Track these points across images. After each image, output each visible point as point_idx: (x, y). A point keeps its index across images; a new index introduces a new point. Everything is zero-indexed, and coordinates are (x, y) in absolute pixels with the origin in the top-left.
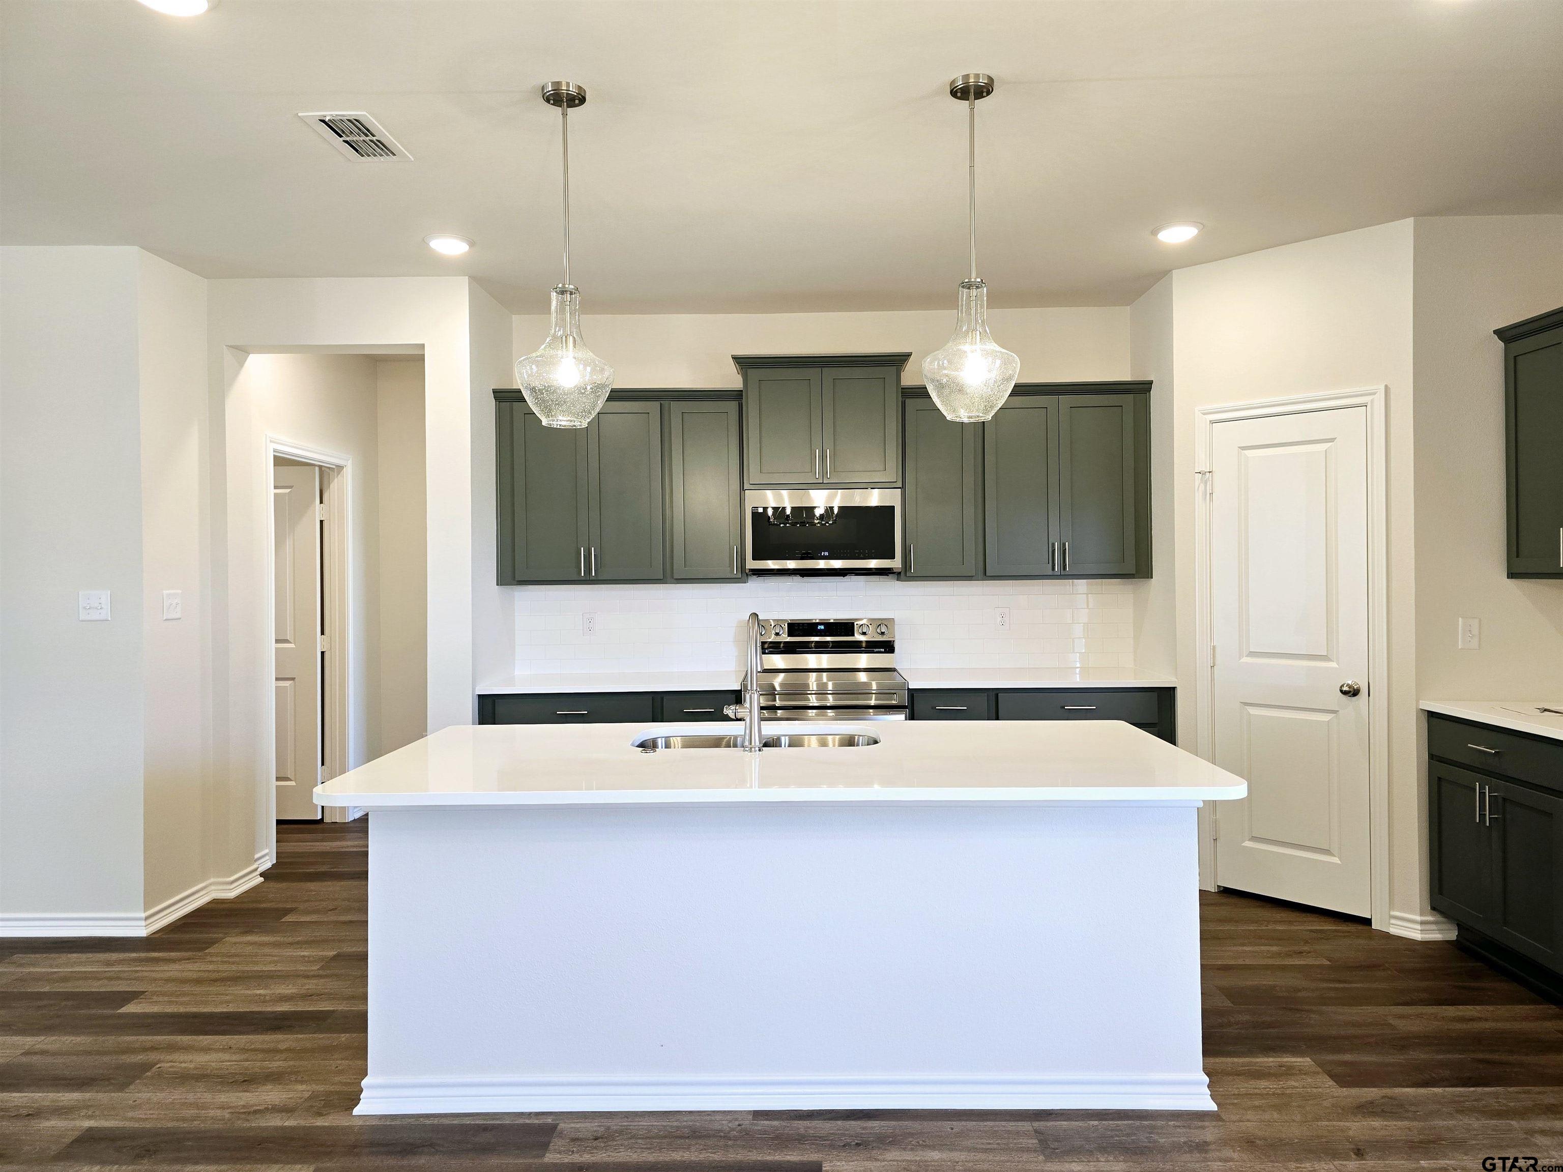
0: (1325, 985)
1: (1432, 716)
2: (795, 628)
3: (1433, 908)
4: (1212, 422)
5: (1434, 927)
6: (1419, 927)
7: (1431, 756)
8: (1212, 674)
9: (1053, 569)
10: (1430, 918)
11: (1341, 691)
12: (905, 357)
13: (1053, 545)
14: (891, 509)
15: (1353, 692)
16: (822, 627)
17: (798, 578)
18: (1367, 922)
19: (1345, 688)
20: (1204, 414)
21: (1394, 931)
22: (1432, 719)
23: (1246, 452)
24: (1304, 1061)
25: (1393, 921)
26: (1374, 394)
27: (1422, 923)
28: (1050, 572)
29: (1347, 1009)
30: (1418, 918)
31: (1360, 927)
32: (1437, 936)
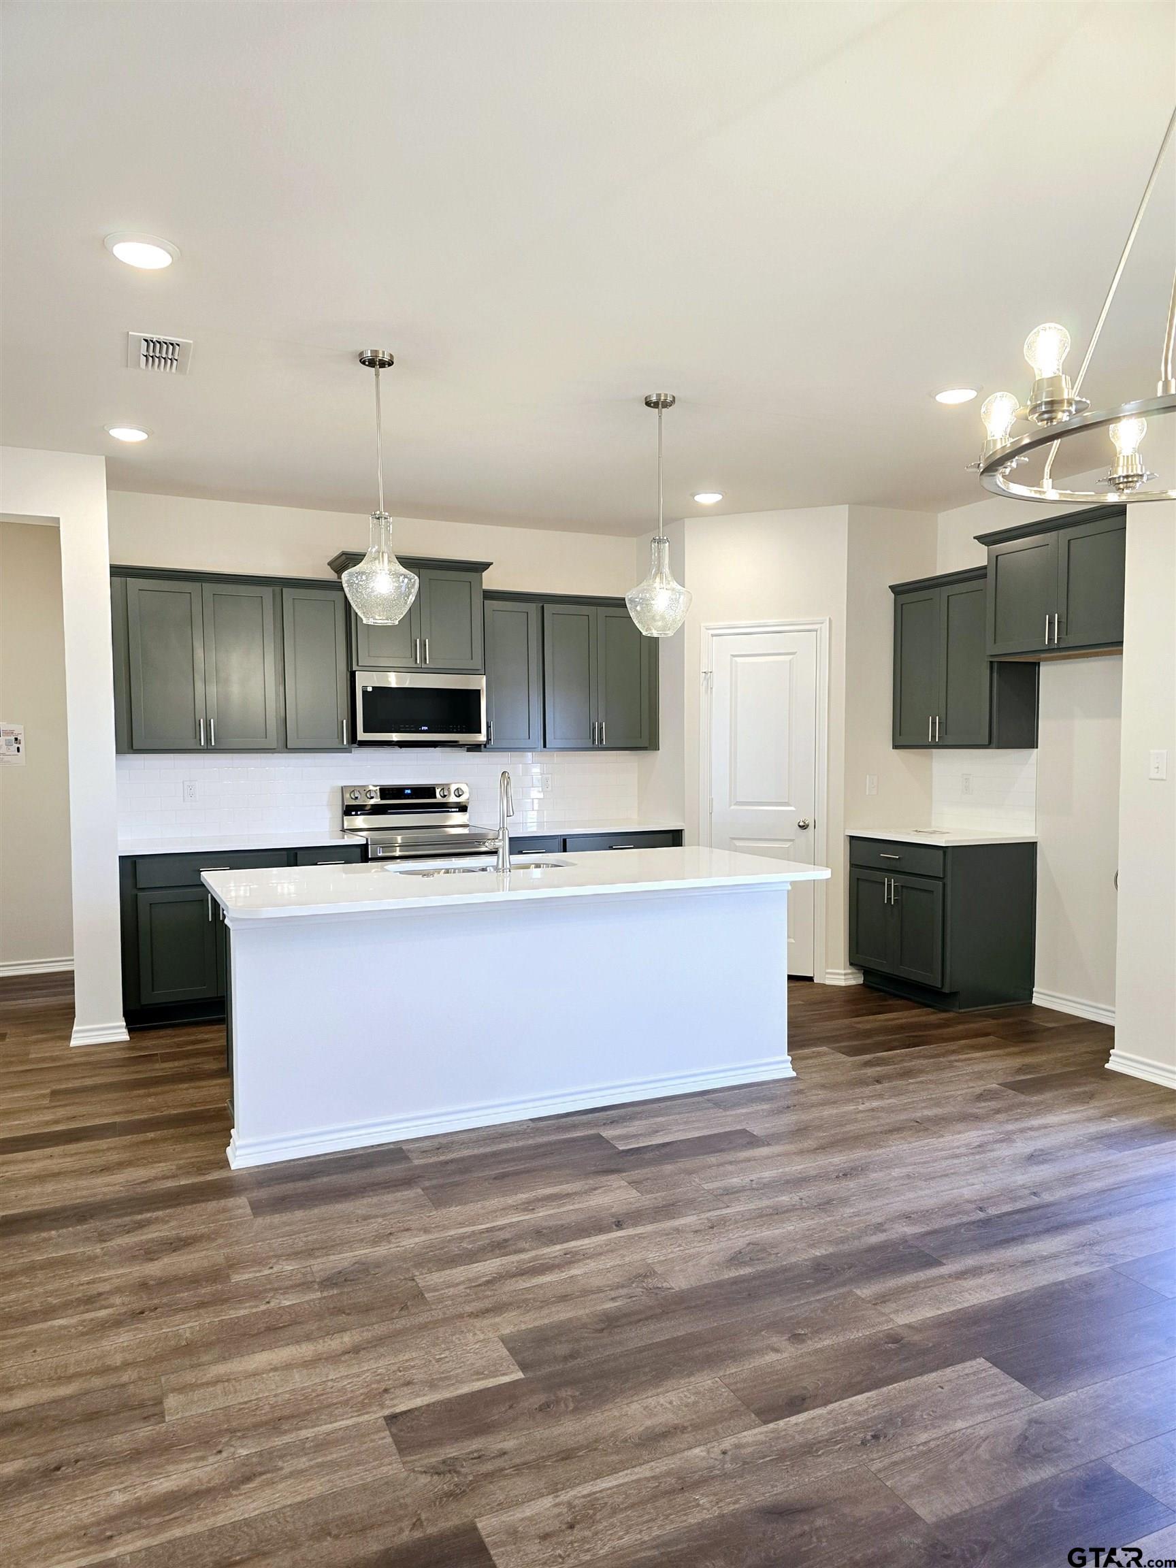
0: (809, 1013)
1: (852, 839)
2: (386, 792)
3: (851, 964)
4: (713, 635)
5: (850, 976)
6: (843, 977)
7: (852, 865)
8: (711, 818)
9: (594, 743)
10: (850, 971)
11: (800, 826)
12: (486, 566)
13: (594, 724)
14: (478, 692)
15: (804, 827)
16: (409, 791)
17: (397, 749)
18: (810, 979)
19: (801, 824)
20: (707, 629)
21: (828, 982)
22: (853, 841)
23: (736, 659)
24: (824, 1049)
25: (827, 976)
26: (822, 623)
27: (845, 974)
28: (591, 746)
29: (828, 1023)
30: (843, 972)
31: (808, 983)
32: (852, 982)
